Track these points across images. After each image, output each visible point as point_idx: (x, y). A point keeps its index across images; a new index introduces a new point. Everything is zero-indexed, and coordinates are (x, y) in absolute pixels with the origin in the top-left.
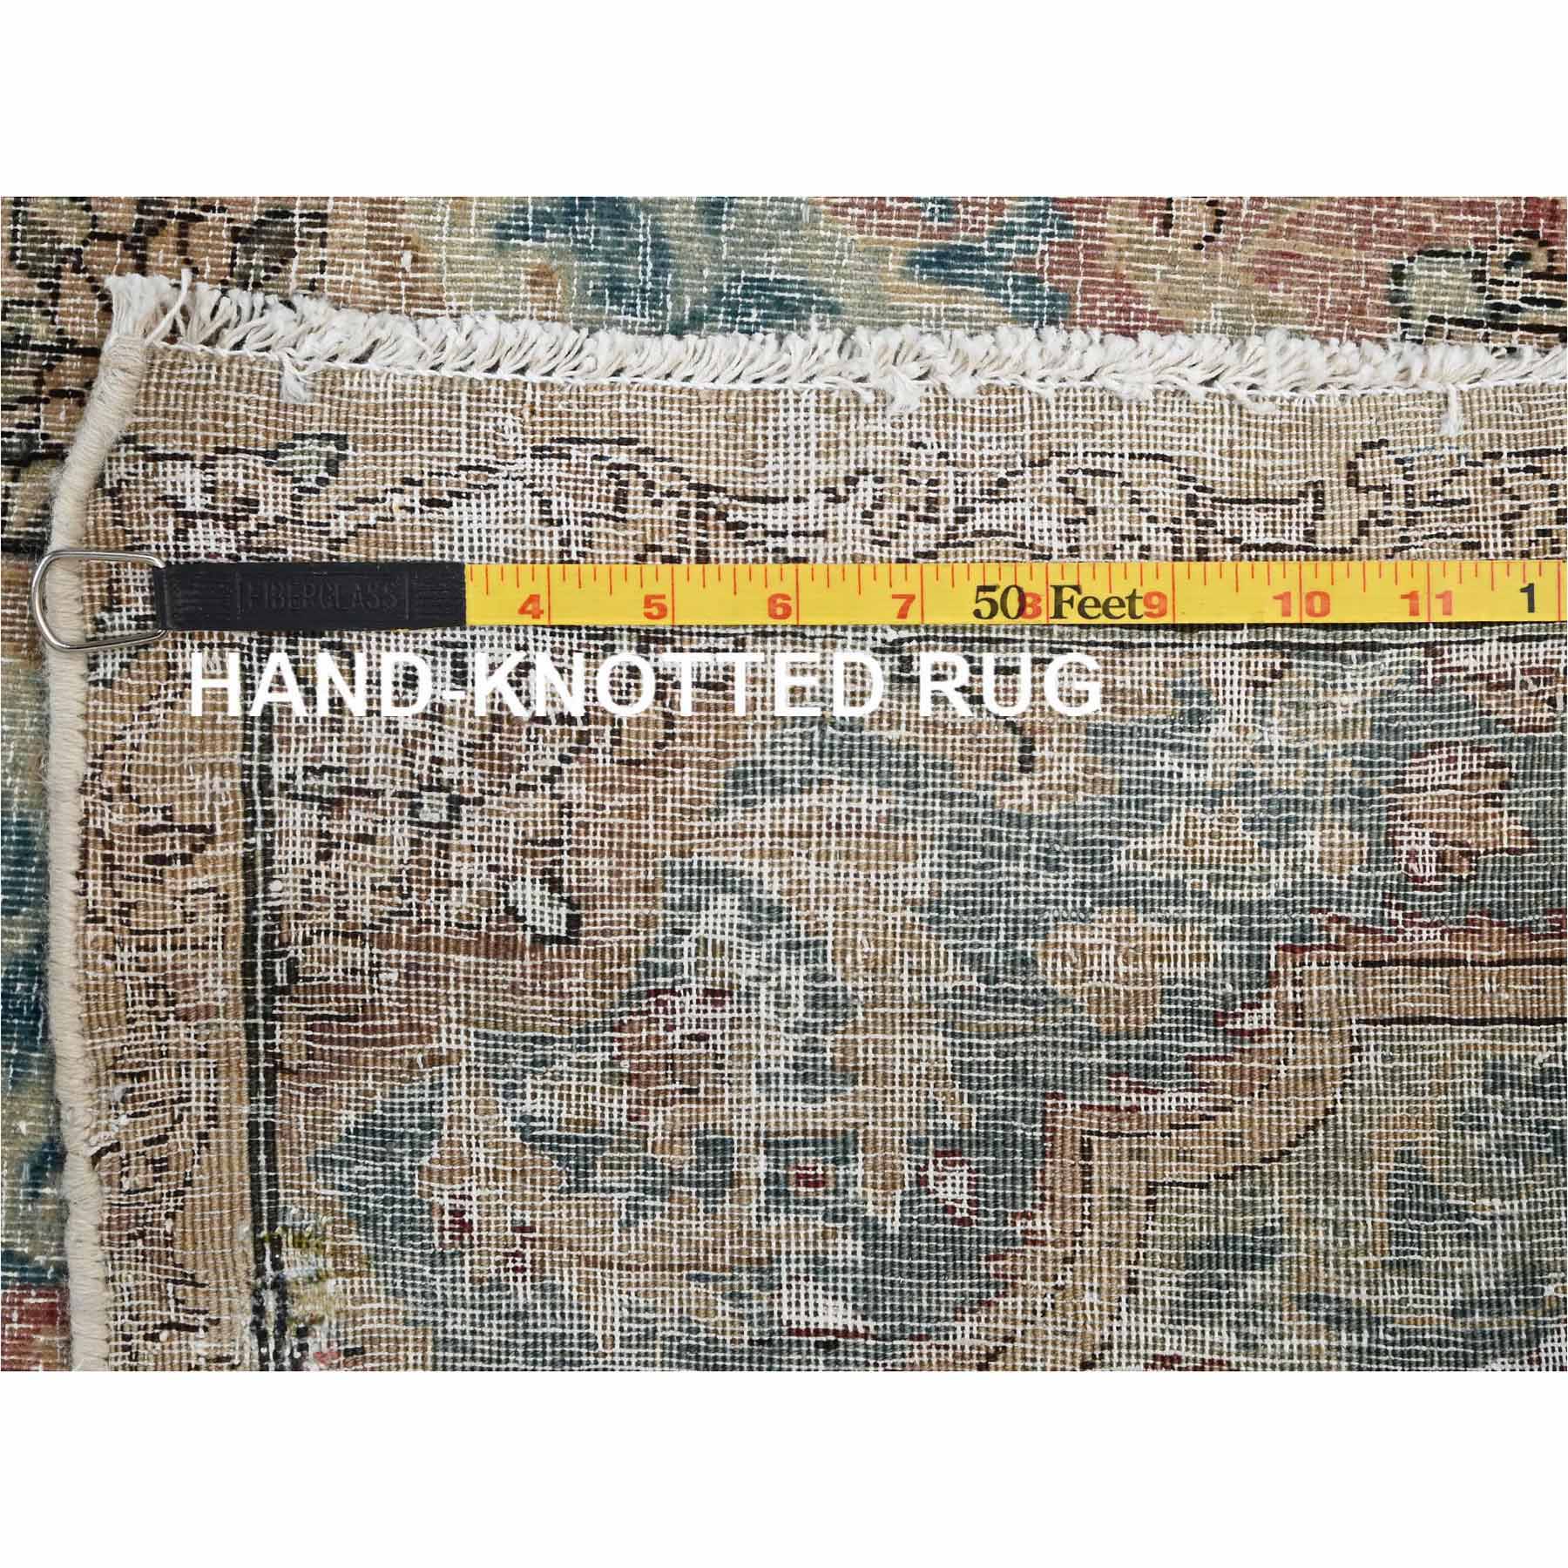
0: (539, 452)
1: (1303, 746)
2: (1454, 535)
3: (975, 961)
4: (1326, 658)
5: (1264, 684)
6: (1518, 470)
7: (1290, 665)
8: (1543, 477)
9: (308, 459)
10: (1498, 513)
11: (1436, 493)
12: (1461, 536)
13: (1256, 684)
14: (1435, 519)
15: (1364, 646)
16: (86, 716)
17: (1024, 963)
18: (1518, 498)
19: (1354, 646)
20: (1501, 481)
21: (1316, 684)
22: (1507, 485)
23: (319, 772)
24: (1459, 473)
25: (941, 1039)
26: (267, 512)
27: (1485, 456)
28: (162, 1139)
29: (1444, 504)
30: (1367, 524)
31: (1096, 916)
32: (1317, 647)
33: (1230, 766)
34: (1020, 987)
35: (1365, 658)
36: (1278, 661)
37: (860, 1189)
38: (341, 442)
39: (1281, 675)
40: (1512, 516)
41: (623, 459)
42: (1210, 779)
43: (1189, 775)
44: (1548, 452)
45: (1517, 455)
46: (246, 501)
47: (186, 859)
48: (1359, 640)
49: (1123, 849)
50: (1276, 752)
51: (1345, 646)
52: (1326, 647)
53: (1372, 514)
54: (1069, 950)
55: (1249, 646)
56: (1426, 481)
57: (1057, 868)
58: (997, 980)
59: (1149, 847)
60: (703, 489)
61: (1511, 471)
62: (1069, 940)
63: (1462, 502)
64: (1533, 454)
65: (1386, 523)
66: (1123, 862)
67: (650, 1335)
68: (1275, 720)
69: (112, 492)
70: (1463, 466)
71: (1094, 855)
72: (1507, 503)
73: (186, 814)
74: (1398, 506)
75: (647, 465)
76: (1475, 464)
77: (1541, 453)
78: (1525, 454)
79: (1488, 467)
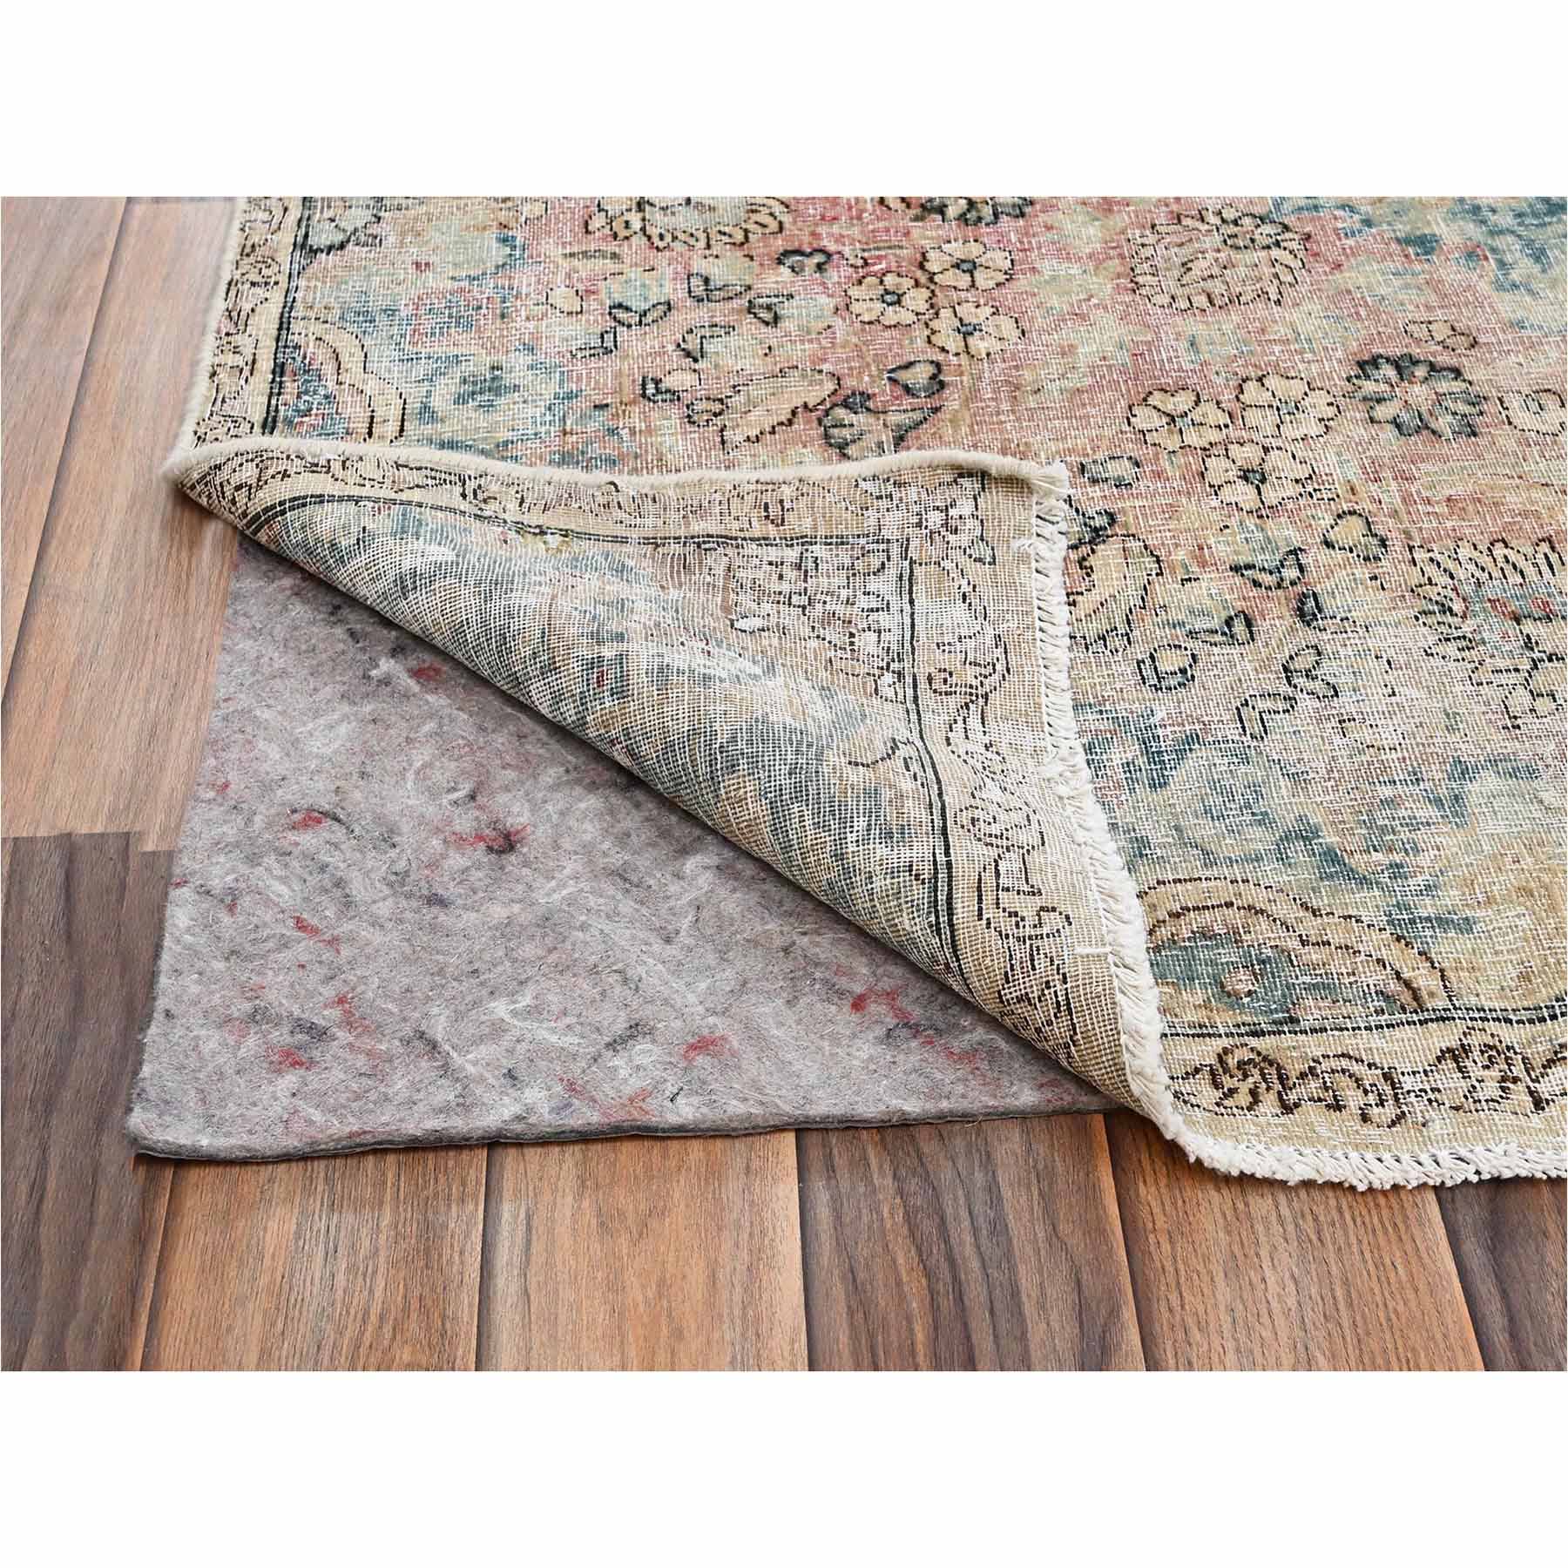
0: (998, 637)
1: (876, 903)
2: (1012, 965)
3: (734, 740)
4: (929, 902)
5: (911, 871)
6: (1056, 996)
7: (923, 883)
8: (1055, 1015)
9: (983, 551)
10: (1028, 990)
11: (1038, 950)
12: (1012, 970)
13: (911, 866)
14: (1021, 953)
15: (938, 923)
16: (839, 478)
17: (733, 766)
18: (1040, 1001)
19: (937, 917)
20: (1048, 987)
21: (912, 901)
22: (1046, 992)
23: (815, 562)
24: (1052, 961)
25: (686, 729)
26: (951, 538)
27: (1064, 974)
28: (620, 507)
29: (1032, 955)
30: (1016, 916)
31: (764, 802)
32: (936, 896)
33: (859, 861)
34: (719, 767)
35: (931, 926)
36: (926, 876)
37: (598, 707)
38: (993, 562)
39: (917, 880)
40: (1029, 1000)
41: (998, 667)
42: (850, 850)
43: (851, 837)
44: (1071, 1014)
45: (1067, 994)
46: (956, 530)
47: (767, 517)
48: (941, 920)
49: (804, 808)
50: (869, 887)
51: (937, 912)
52: (936, 901)
53: (1023, 919)
54: (742, 790)
55: (935, 861)
56: (1046, 945)
57: (790, 774)
58: (721, 752)
59: (806, 823)
60: (986, 697)
61: (1055, 992)
62: (748, 789)
63: (1033, 966)
64: (1068, 1004)
65: (1017, 925)
66: (796, 810)
67: (511, 616)
68: (888, 881)
69: (955, 481)
70: (1056, 963)
71: (799, 793)
72: (1036, 995)
73: (789, 517)
74: (1029, 931)
75: (996, 677)
76: (1058, 969)
77: (1069, 1009)
78: (1067, 999)
79: (1056, 977)
